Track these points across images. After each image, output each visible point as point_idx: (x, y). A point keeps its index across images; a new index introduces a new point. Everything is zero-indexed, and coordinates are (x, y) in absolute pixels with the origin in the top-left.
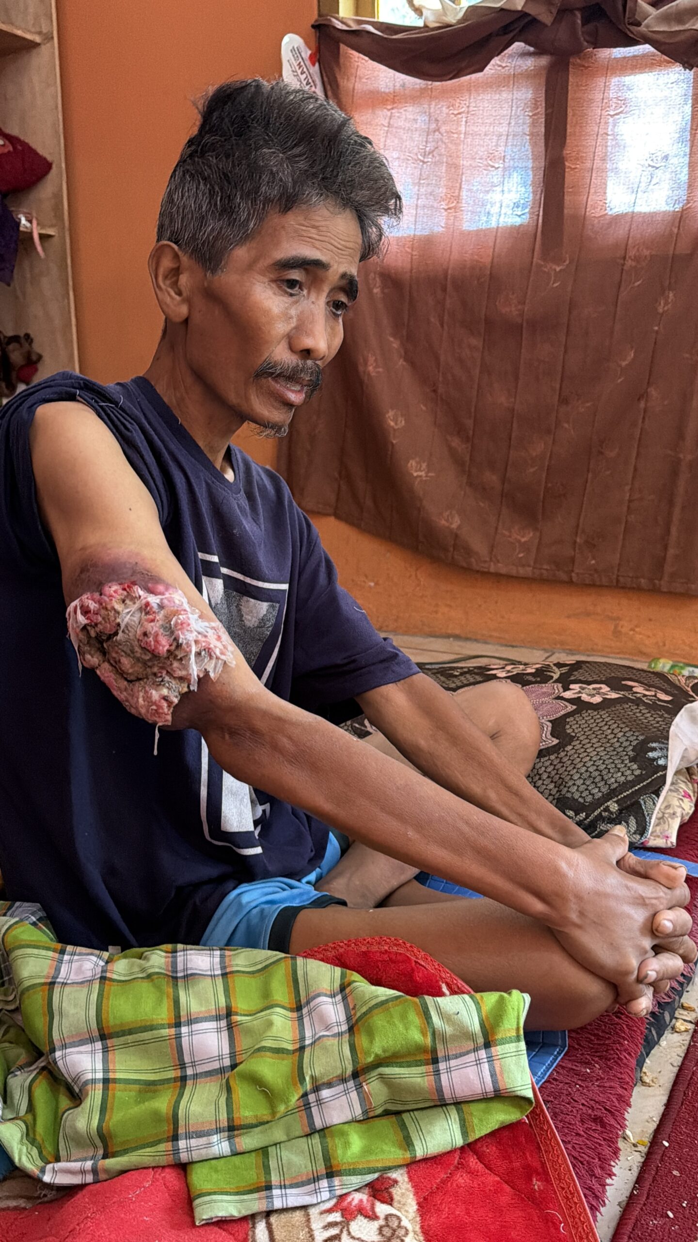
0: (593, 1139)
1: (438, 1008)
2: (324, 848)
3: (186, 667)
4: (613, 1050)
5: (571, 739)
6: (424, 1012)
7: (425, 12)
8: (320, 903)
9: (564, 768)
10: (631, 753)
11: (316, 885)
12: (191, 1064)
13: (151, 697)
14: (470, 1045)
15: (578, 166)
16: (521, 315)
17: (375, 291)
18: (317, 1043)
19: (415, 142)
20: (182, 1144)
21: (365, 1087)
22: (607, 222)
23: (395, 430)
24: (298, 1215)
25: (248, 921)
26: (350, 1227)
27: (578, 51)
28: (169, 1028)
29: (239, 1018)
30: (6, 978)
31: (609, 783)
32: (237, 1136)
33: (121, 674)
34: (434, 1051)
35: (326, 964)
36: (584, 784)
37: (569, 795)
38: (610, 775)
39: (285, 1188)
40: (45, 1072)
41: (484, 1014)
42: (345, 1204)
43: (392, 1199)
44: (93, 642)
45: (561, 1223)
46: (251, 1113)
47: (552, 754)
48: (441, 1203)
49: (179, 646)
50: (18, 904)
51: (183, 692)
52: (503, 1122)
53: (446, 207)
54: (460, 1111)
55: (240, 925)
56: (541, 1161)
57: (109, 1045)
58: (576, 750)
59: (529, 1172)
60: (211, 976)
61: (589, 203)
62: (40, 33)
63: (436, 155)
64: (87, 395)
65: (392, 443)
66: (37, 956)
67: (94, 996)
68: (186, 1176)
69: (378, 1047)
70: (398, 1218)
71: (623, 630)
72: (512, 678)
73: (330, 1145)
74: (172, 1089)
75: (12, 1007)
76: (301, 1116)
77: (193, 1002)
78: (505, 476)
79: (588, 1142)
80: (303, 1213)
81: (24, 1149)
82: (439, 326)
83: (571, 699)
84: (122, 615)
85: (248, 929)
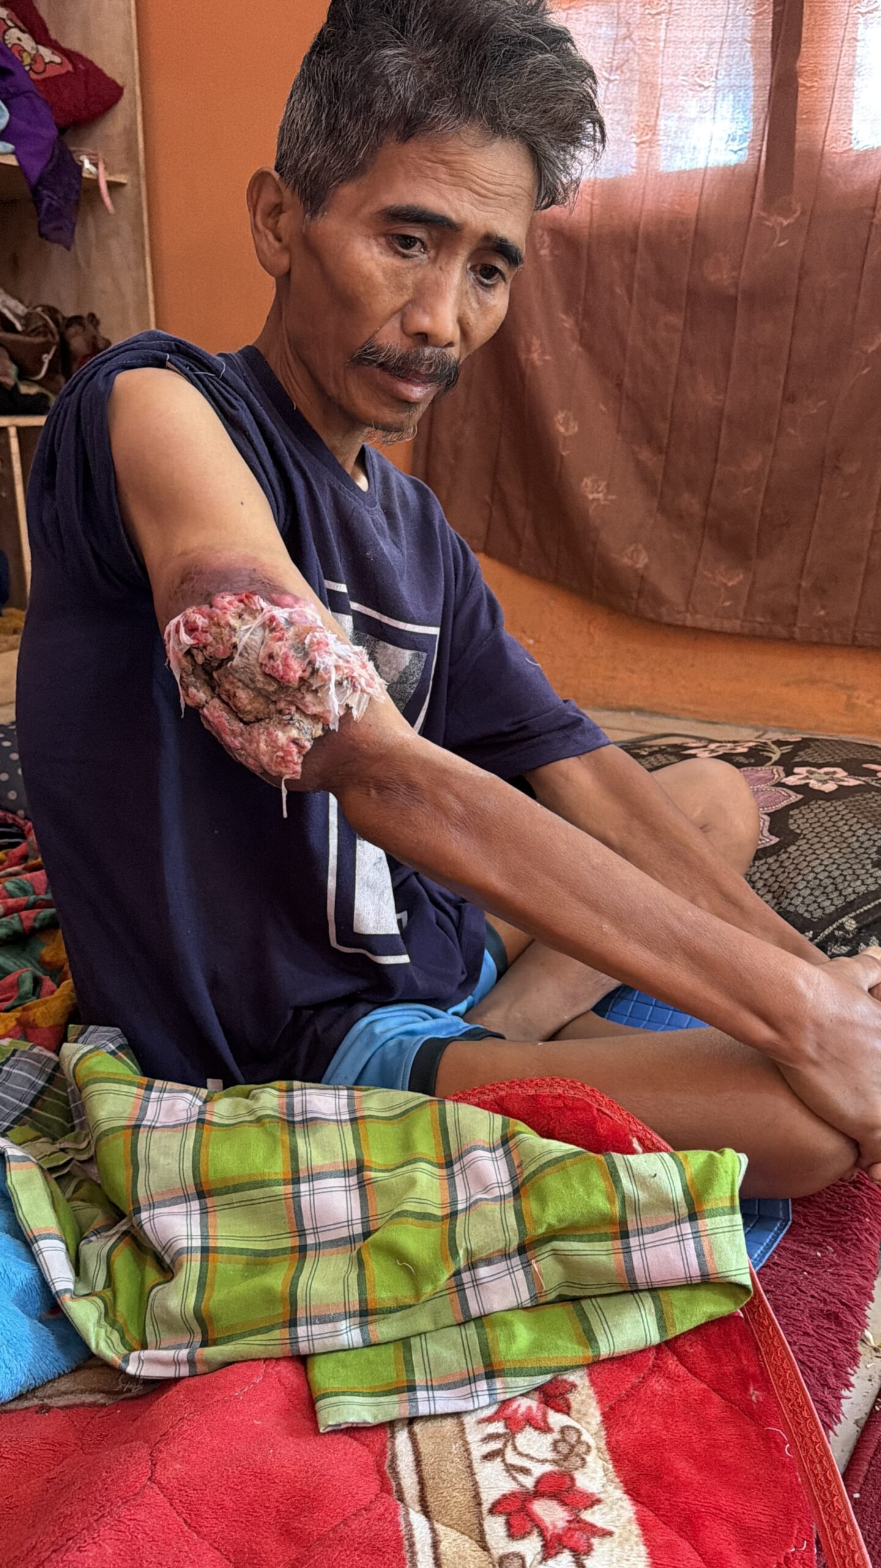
0: (825, 1340)
1: (629, 1168)
2: (478, 969)
4: (850, 1228)
5: (795, 837)
6: (611, 1173)
8: (473, 1036)
9: (786, 874)
10: (875, 856)
11: (465, 1017)
12: (312, 1231)
13: (276, 742)
14: (670, 1217)
15: (815, 84)
16: (736, 285)
17: (544, 252)
18: (473, 1208)
19: (599, 54)
20: (301, 1331)
21: (535, 1265)
22: (853, 159)
23: (565, 438)
24: (449, 1424)
25: (384, 1055)
26: (516, 1440)
28: (284, 1185)
29: (373, 1174)
30: (76, 1122)
31: (845, 894)
32: (372, 1322)
33: (236, 712)
34: (623, 1222)
35: (483, 1110)
36: (811, 894)
37: (793, 908)
38: (846, 884)
39: (432, 1390)
40: (127, 1238)
41: (687, 1176)
42: (509, 1412)
43: (569, 1407)
44: (199, 671)
45: (785, 1443)
46: (389, 1294)
47: (770, 856)
48: (633, 1415)
49: (315, 672)
50: (91, 1028)
51: (317, 735)
52: (711, 1316)
53: (638, 141)
54: (656, 1299)
55: (373, 1060)
56: (760, 1366)
57: (209, 1205)
58: (802, 851)
59: (745, 1380)
60: (337, 1121)
61: (828, 134)
63: (625, 71)
64: (182, 361)
65: (562, 456)
66: (118, 1093)
67: (190, 1144)
68: (306, 1371)
69: (551, 1216)
70: (578, 1431)
71: (859, 702)
72: (718, 757)
73: (490, 1337)
74: (286, 1263)
75: (84, 1157)
76: (452, 1301)
77: (314, 1153)
78: (708, 498)
79: (820, 1344)
80: (456, 1421)
81: (102, 1332)
82: (626, 299)
83: (796, 786)
84: (240, 633)
85: (383, 1065)
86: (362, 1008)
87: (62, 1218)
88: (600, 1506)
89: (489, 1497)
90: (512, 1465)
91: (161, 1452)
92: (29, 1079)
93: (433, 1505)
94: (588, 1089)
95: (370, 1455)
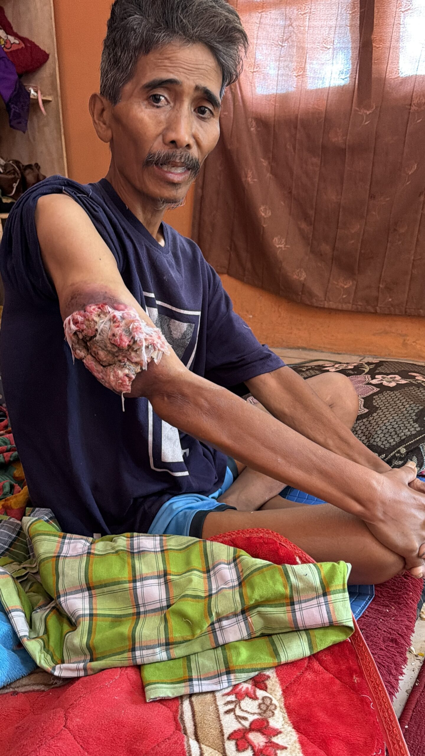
0: (391, 652)
1: (294, 572)
2: (224, 476)
3: (139, 356)
4: (403, 598)
6: (285, 574)
8: (220, 509)
10: (414, 417)
11: (217, 499)
12: (142, 605)
13: (118, 375)
14: (314, 594)
17: (252, 129)
18: (219, 592)
19: (277, 34)
20: (138, 653)
21: (249, 619)
22: (400, 81)
23: (265, 219)
24: (209, 697)
25: (177, 519)
28: (129, 583)
29: (171, 577)
30: (31, 554)
31: (400, 436)
32: (171, 648)
33: (99, 361)
34: (292, 598)
35: (224, 545)
36: (384, 436)
37: (375, 444)
38: (401, 431)
39: (201, 680)
40: (55, 610)
41: (322, 575)
42: (237, 690)
44: (80, 342)
45: (371, 703)
46: (179, 635)
47: (364, 418)
48: (297, 690)
49: (135, 342)
50: (37, 509)
51: (138, 371)
52: (335, 642)
53: (296, 75)
54: (308, 635)
55: (172, 522)
56: (359, 665)
57: (93, 594)
59: (351, 672)
60: (154, 552)
61: (388, 69)
63: (290, 41)
64: (70, 190)
65: (263, 227)
66: (49, 540)
67: (84, 564)
68: (140, 672)
69: (257, 595)
70: (271, 699)
71: (408, 342)
72: (339, 371)
73: (228, 654)
74: (131, 620)
75: (35, 571)
76: (210, 637)
77: (143, 567)
78: (334, 246)
79: (388, 654)
80: (212, 695)
81: (43, 656)
82: (292, 151)
83: (376, 384)
84: (99, 324)
85: (177, 523)
86: (167, 497)
87: (23, 601)
88: (281, 735)
89: (227, 732)
90: (238, 716)
91: (70, 713)
92: (8, 534)
93: (200, 736)
94: (275, 533)
95: (171, 713)
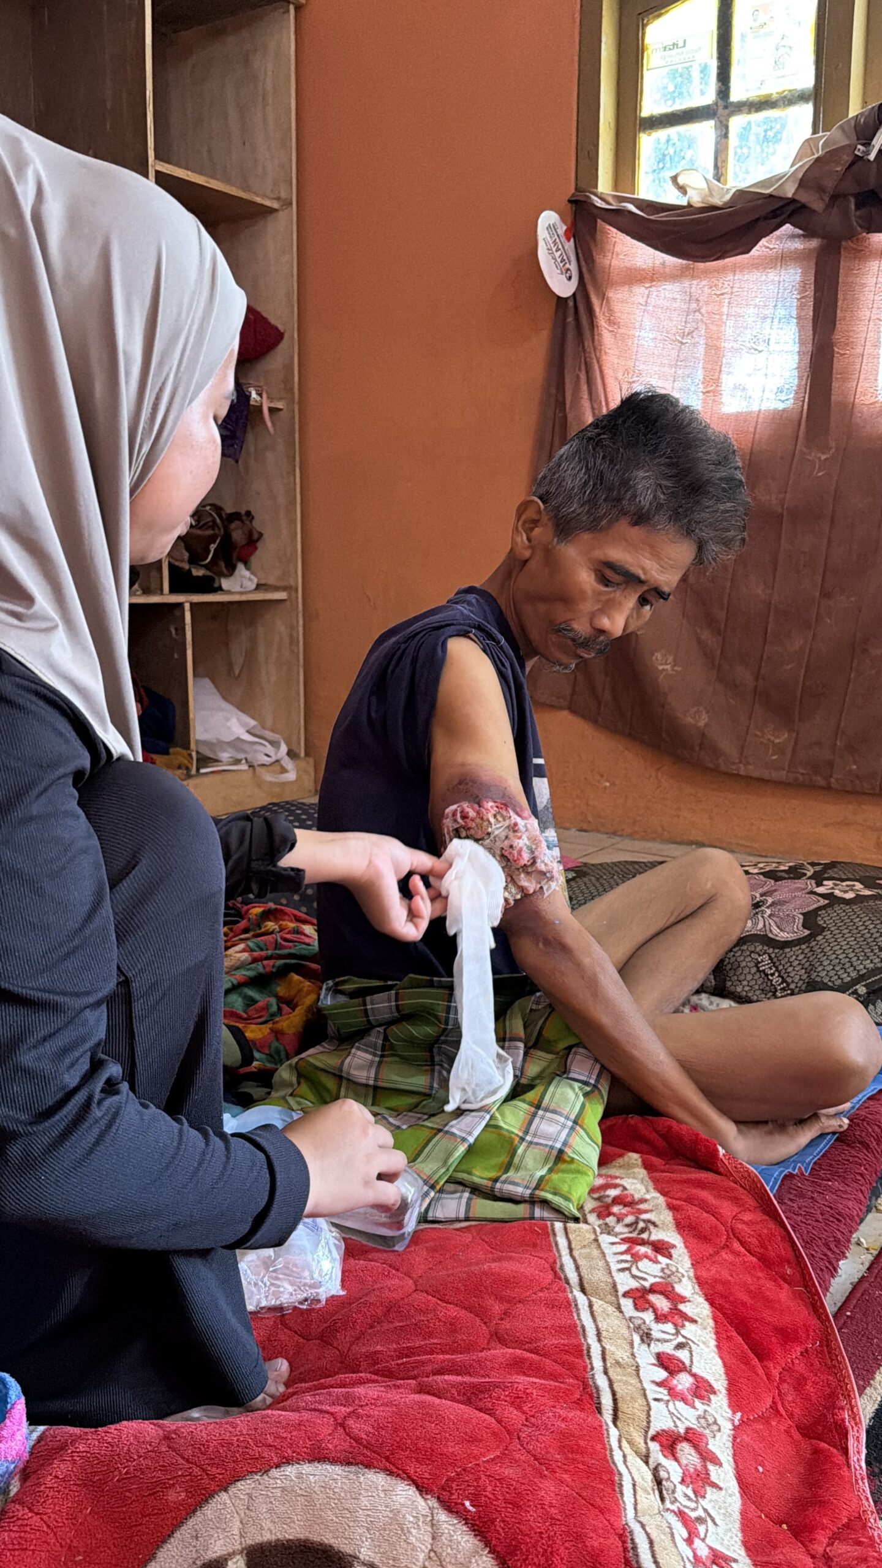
5: (823, 929)
7: (688, 190)
9: (815, 956)
15: (848, 352)
16: (782, 505)
19: (674, 322)
24: (596, 1253)
26: (638, 1264)
27: (851, 236)
38: (859, 962)
42: (633, 1251)
43: (671, 1255)
48: (710, 1266)
51: (517, 898)
58: (827, 940)
61: (859, 389)
62: (278, 199)
64: (479, 634)
70: (676, 1267)
78: (759, 671)
80: (599, 1251)
83: (824, 894)
84: (494, 828)
88: (690, 1304)
89: (622, 1289)
90: (636, 1276)
93: (588, 1289)
